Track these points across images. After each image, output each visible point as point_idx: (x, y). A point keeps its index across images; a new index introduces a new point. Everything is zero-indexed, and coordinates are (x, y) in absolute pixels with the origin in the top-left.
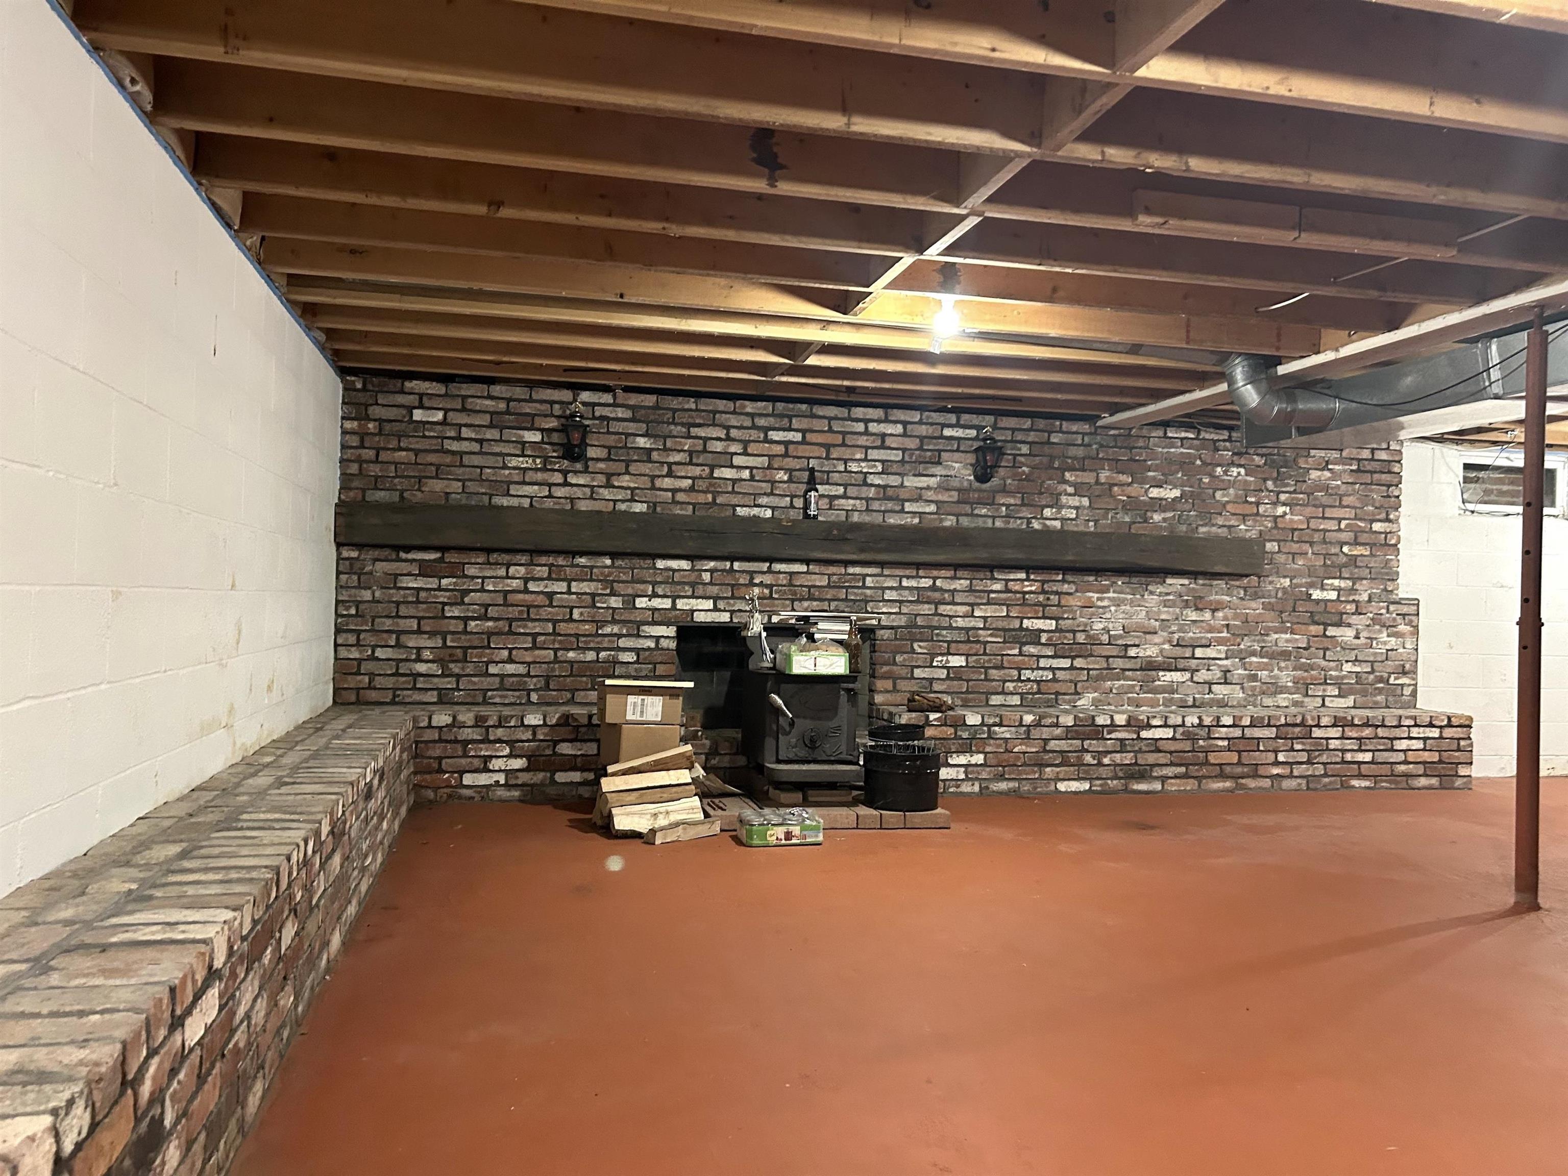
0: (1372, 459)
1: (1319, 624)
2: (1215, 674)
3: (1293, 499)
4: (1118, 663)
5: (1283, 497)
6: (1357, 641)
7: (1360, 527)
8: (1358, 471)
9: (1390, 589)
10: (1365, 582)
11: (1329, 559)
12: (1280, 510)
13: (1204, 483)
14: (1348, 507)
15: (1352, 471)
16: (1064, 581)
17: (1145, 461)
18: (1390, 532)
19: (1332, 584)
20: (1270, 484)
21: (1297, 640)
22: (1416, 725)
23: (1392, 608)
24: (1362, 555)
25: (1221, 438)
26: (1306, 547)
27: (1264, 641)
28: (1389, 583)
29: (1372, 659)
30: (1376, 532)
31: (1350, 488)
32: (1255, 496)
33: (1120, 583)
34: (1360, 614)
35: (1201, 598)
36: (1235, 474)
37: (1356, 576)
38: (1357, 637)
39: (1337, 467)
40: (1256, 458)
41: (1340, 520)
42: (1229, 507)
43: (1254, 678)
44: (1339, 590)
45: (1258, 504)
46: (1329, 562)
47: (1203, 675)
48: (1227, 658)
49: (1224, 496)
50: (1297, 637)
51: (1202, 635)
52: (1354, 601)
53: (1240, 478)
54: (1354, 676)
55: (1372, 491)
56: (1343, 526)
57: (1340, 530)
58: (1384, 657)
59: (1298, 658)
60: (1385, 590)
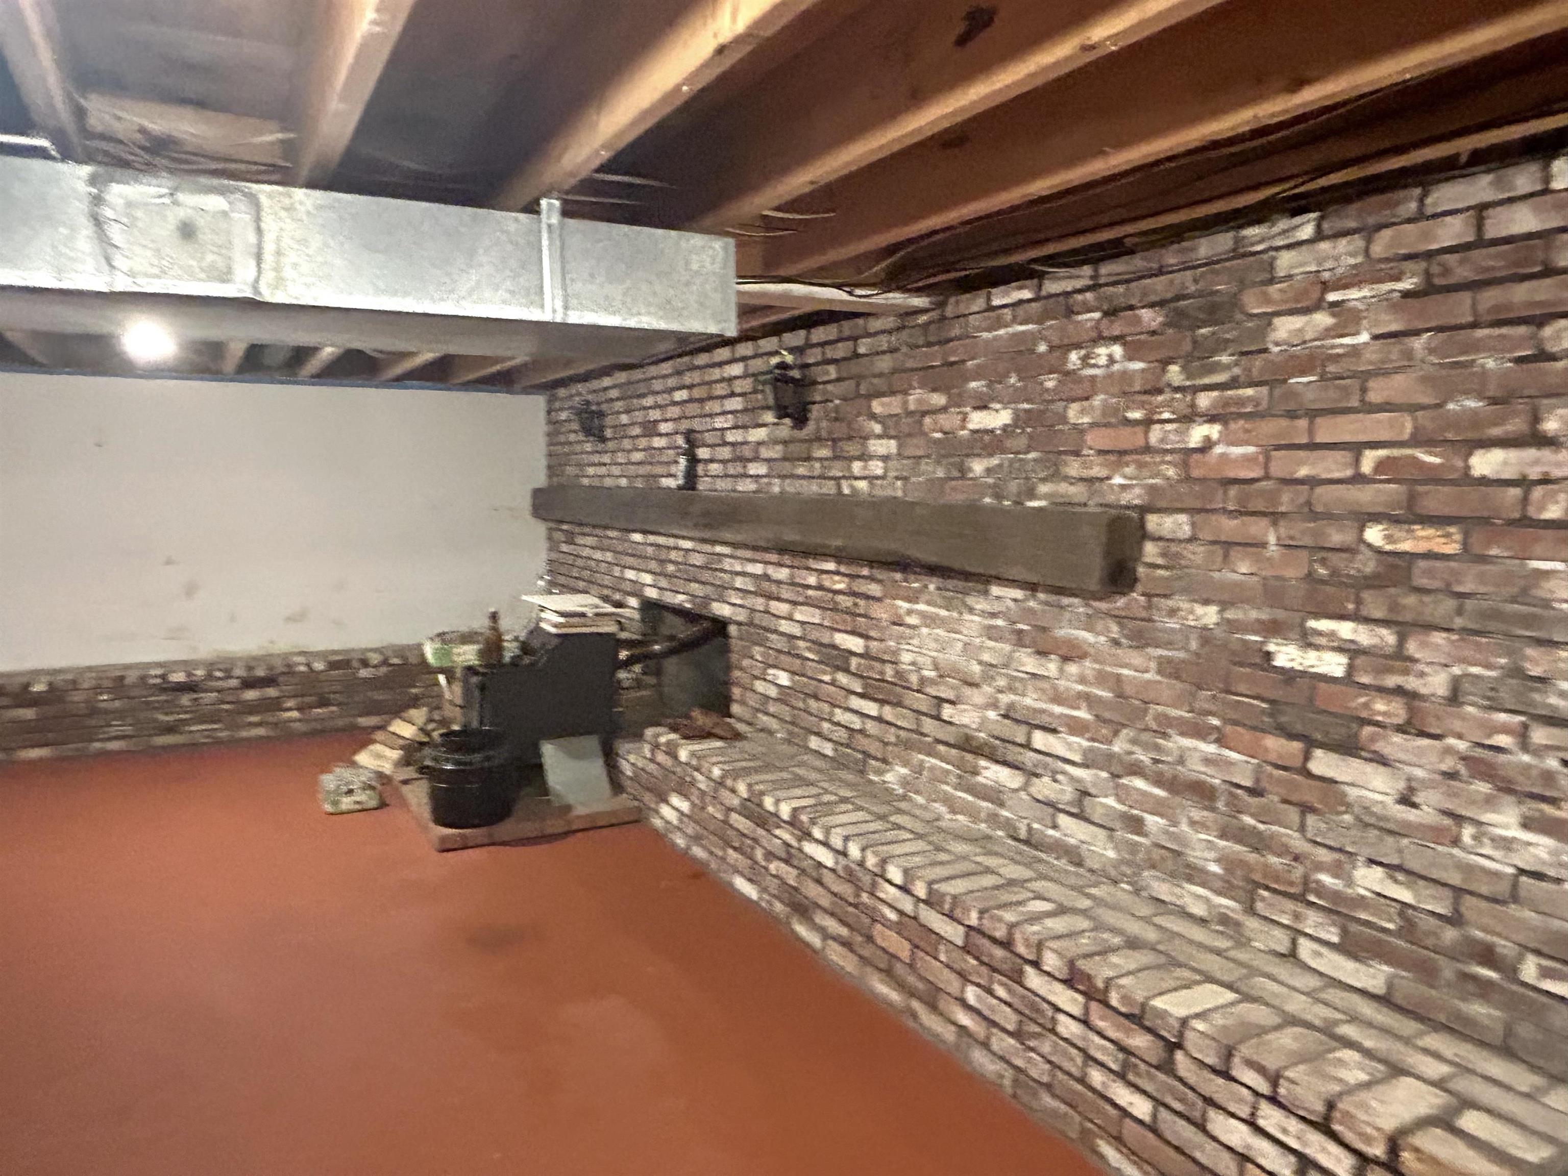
0: (1480, 243)
1: (1292, 736)
2: (1063, 791)
3: (1227, 403)
4: (929, 725)
5: (1204, 401)
6: (1411, 815)
7: (1421, 465)
8: (1427, 290)
9: (1535, 671)
10: (1438, 638)
11: (1323, 562)
12: (1198, 434)
13: (1047, 390)
14: (1386, 407)
15: (1406, 294)
16: (872, 579)
17: (963, 361)
18: (1546, 480)
19: (1332, 635)
20: (1174, 374)
21: (1230, 763)
22: (1273, 1100)
23: (1540, 735)
24: (1430, 556)
25: (1079, 284)
26: (1258, 528)
27: (1158, 748)
28: (1530, 652)
29: (1455, 879)
30: (1483, 481)
31: (1394, 350)
32: (1142, 405)
33: (932, 587)
34: (1422, 734)
35: (1044, 629)
36: (1103, 361)
37: (1408, 617)
38: (1406, 800)
39: (1353, 294)
40: (1146, 315)
41: (1357, 449)
42: (1089, 438)
43: (1136, 825)
44: (1352, 650)
45: (1148, 423)
46: (1322, 571)
47: (1044, 787)
48: (1085, 765)
49: (1083, 412)
50: (1234, 756)
51: (1044, 706)
52: (1399, 691)
53: (1116, 367)
54: (1394, 909)
55: (1476, 347)
56: (1367, 467)
57: (1358, 479)
58: (1503, 889)
59: (1237, 809)
60: (1516, 672)
